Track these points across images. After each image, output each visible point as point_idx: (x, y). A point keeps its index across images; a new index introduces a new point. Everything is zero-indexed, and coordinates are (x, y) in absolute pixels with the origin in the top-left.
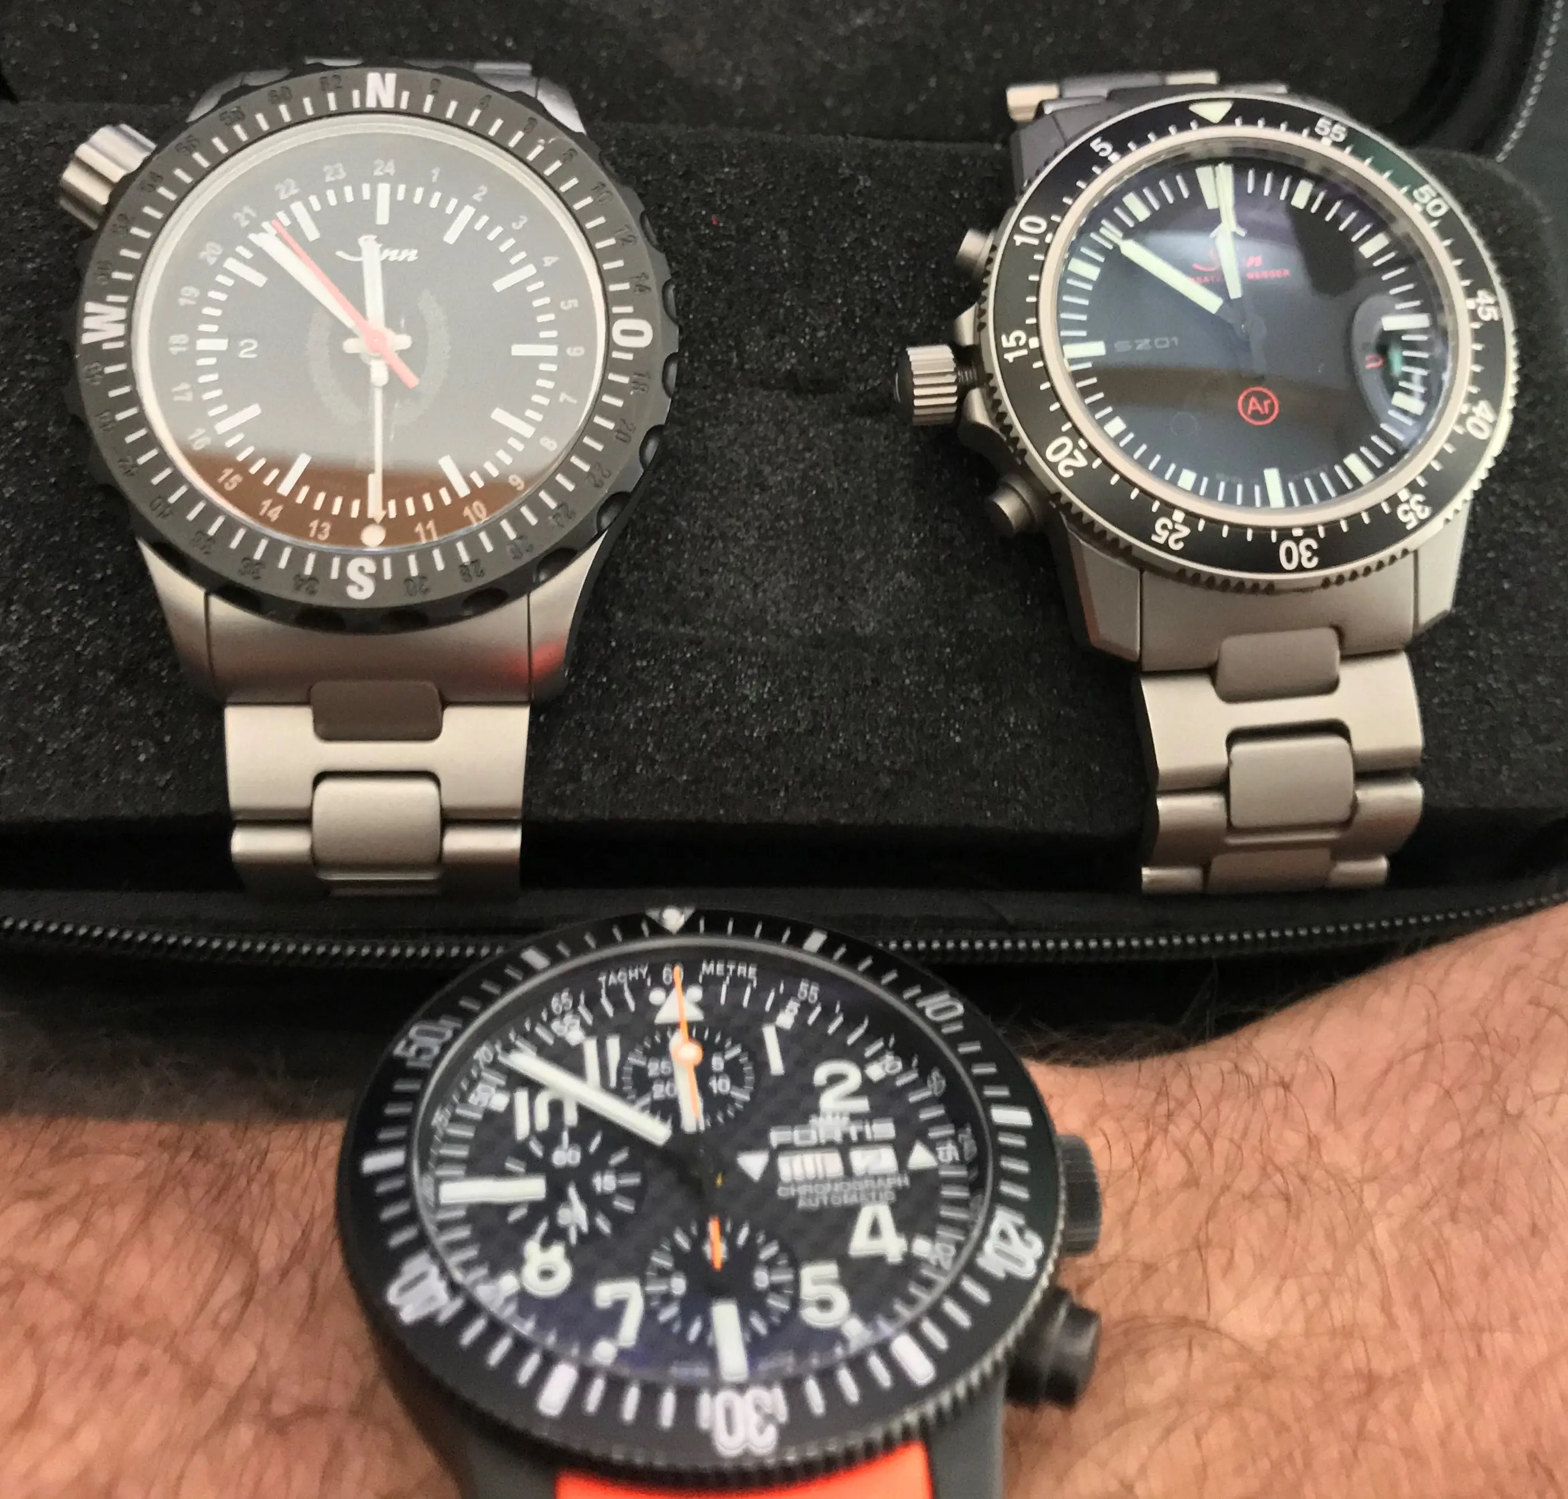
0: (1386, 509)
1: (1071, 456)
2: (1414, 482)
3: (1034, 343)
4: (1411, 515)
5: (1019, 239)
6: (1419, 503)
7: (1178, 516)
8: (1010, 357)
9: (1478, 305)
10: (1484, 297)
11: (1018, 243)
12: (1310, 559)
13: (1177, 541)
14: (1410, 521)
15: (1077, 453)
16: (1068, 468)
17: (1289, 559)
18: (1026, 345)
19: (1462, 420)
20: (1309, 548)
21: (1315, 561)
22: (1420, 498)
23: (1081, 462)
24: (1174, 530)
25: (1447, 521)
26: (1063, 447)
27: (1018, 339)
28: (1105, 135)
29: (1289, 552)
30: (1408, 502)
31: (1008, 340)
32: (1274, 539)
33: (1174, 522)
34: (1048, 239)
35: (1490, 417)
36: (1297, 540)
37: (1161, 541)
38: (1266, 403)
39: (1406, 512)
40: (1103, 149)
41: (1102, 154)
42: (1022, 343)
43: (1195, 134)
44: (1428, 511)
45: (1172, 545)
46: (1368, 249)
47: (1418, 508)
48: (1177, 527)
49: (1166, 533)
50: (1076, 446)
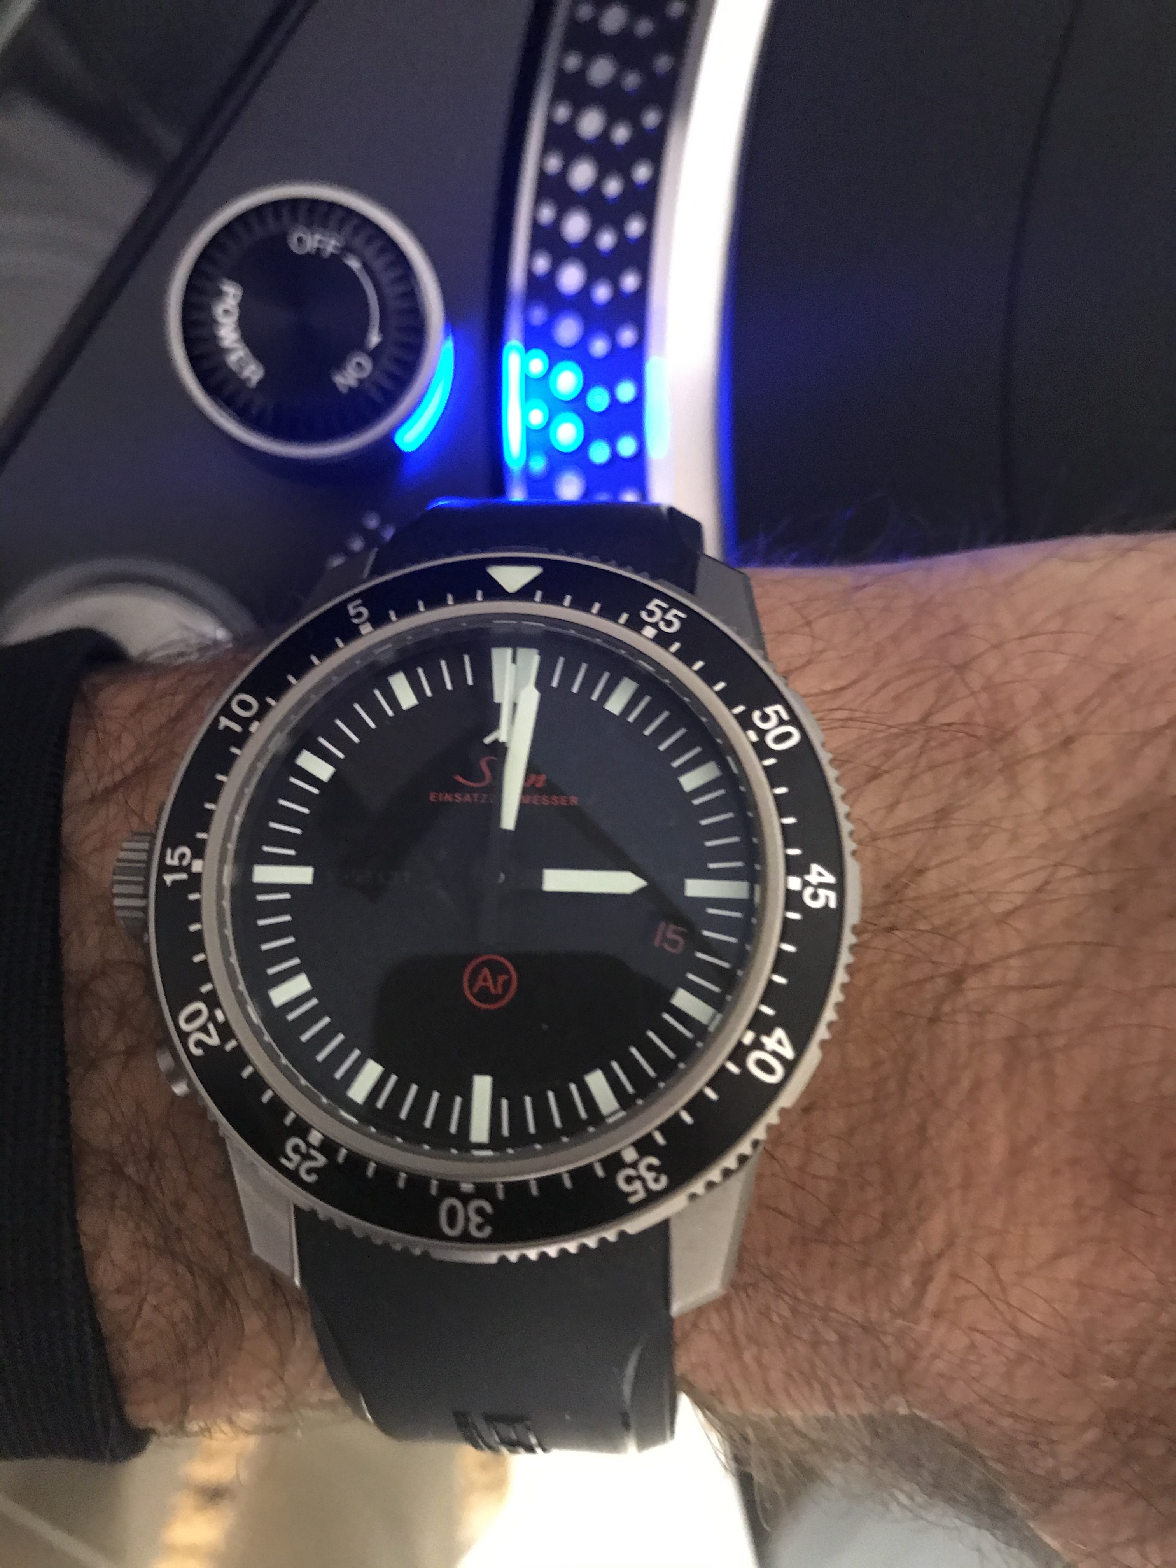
0: (600, 1172)
1: (204, 1029)
2: (649, 1137)
3: (197, 866)
4: (637, 1185)
5: (224, 722)
6: (650, 1168)
7: (315, 1137)
8: (169, 879)
9: (806, 884)
10: (820, 874)
11: (221, 727)
12: (480, 1227)
13: (309, 1171)
14: (634, 1193)
15: (211, 1027)
16: (199, 1044)
17: (452, 1223)
18: (187, 869)
19: (739, 1053)
20: (480, 1211)
21: (487, 1231)
22: (654, 1161)
23: (214, 1040)
24: (307, 1157)
25: (693, 1197)
26: (197, 1014)
27: (182, 856)
28: (367, 598)
29: (452, 1212)
30: (634, 1165)
31: (172, 858)
32: (434, 1191)
33: (309, 1145)
34: (254, 727)
35: (788, 1052)
36: (466, 1199)
37: (290, 1166)
38: (501, 979)
39: (629, 1180)
40: (359, 615)
41: (356, 621)
42: (185, 863)
43: (480, 606)
44: (664, 1180)
45: (304, 1175)
46: (690, 781)
47: (649, 1176)
48: (313, 1152)
49: (296, 1158)
50: (212, 1018)
